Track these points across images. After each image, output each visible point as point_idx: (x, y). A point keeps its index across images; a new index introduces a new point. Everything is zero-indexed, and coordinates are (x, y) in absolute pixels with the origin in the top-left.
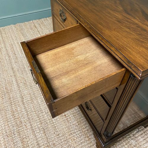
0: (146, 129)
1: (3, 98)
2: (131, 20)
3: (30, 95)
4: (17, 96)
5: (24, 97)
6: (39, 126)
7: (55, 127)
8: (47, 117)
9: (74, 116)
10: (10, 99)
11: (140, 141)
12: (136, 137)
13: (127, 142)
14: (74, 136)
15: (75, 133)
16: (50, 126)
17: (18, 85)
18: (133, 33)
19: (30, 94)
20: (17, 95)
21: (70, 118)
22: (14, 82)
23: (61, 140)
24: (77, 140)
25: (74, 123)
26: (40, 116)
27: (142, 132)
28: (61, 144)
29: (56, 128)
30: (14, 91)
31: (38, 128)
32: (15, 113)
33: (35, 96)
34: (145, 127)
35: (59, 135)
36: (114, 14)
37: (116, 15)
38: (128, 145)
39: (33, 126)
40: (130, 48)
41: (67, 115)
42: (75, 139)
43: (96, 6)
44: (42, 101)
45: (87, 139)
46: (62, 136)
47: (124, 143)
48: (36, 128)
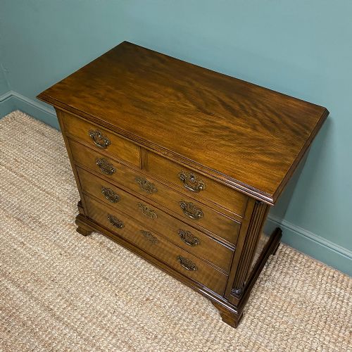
0: (276, 257)
1: (9, 331)
2: (218, 123)
3: (60, 298)
4: (35, 313)
5: (51, 307)
6: (114, 341)
7: (143, 328)
8: (119, 320)
9: (163, 293)
10: (24, 325)
11: (276, 277)
12: (268, 276)
13: (260, 289)
14: (182, 325)
15: (180, 319)
16: (133, 331)
17: (24, 290)
18: (232, 145)
19: (60, 295)
20: (34, 310)
21: (159, 299)
22: (12, 289)
23: (164, 343)
24: (191, 327)
25: (169, 304)
26: (105, 324)
27: (273, 263)
28: (169, 349)
29: (146, 327)
30: (23, 306)
31: (114, 345)
32: (54, 345)
33: (72, 294)
34: (274, 254)
35: (156, 337)
36: (190, 120)
37: (193, 121)
38: (265, 292)
39: (102, 348)
40: (242, 169)
41: (151, 298)
42: (186, 328)
43: (156, 114)
44: (92, 297)
45: (204, 318)
46: (163, 337)
47: (259, 293)
48: (111, 348)
